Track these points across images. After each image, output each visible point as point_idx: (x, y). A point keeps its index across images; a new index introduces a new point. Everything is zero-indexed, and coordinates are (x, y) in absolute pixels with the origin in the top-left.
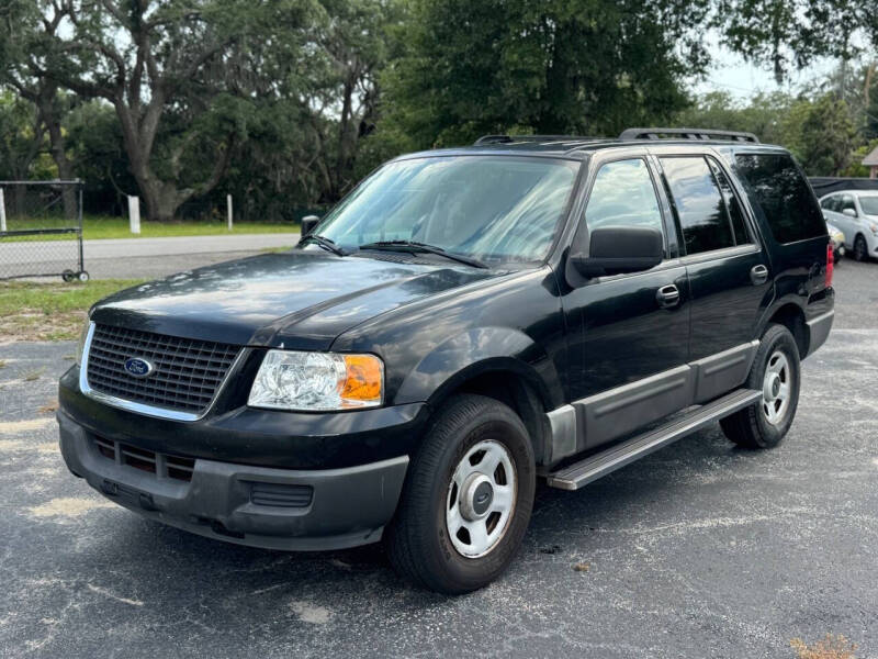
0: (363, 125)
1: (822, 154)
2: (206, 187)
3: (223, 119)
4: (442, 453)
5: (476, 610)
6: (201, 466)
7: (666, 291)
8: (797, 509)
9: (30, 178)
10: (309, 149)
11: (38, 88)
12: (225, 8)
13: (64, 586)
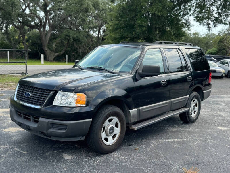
0: (103, 38)
1: (223, 50)
2: (62, 53)
3: (67, 35)
4: (100, 118)
5: (108, 158)
6: (41, 119)
7: (163, 82)
8: (194, 138)
9: (17, 49)
10: (89, 44)
11: (20, 26)
12: (68, 7)
13: (8, 148)
